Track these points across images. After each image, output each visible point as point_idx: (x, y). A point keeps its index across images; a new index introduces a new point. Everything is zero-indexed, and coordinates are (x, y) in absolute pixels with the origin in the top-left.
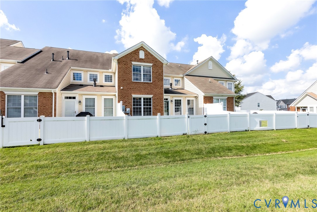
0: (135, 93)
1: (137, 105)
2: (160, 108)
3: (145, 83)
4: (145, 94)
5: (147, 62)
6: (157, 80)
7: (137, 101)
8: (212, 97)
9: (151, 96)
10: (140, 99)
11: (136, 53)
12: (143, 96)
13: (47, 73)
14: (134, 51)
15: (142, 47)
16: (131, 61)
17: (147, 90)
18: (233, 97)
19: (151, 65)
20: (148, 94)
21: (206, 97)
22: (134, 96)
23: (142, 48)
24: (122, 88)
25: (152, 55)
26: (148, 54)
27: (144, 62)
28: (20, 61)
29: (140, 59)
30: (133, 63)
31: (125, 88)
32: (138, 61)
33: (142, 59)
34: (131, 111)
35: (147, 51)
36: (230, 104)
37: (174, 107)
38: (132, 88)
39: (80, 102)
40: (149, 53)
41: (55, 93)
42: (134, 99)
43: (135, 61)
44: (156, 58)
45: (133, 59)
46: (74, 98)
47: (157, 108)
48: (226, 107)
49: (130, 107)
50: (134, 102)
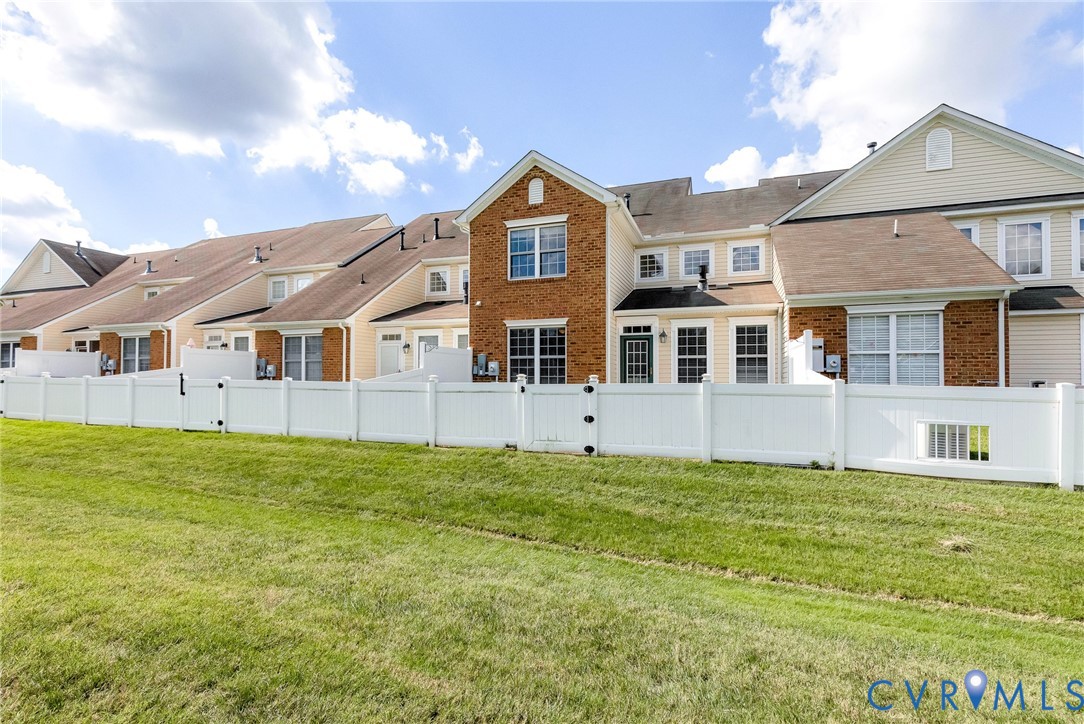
0: (513, 316)
1: (522, 352)
2: (593, 361)
3: (543, 281)
4: (545, 316)
5: (552, 212)
6: (581, 265)
7: (521, 339)
8: (842, 309)
9: (561, 322)
10: (531, 332)
11: (519, 193)
12: (537, 324)
13: (363, 282)
14: (513, 187)
15: (535, 167)
16: (505, 219)
17: (550, 305)
18: (997, 301)
19: (564, 218)
20: (552, 315)
21: (805, 308)
22: (512, 324)
23: (536, 172)
24: (478, 303)
25: (566, 187)
26: (554, 185)
27: (543, 214)
28: (341, 263)
29: (530, 208)
30: (509, 224)
31: (488, 302)
32: (523, 217)
33: (536, 207)
34: (503, 370)
35: (552, 176)
36: (969, 339)
37: (675, 357)
38: (506, 300)
39: (407, 346)
40: (558, 181)
41: (348, 329)
42: (513, 333)
43: (515, 217)
44: (581, 193)
45: (511, 211)
46: (398, 337)
47: (583, 359)
48: (941, 351)
49: (501, 357)
50: (513, 342)
